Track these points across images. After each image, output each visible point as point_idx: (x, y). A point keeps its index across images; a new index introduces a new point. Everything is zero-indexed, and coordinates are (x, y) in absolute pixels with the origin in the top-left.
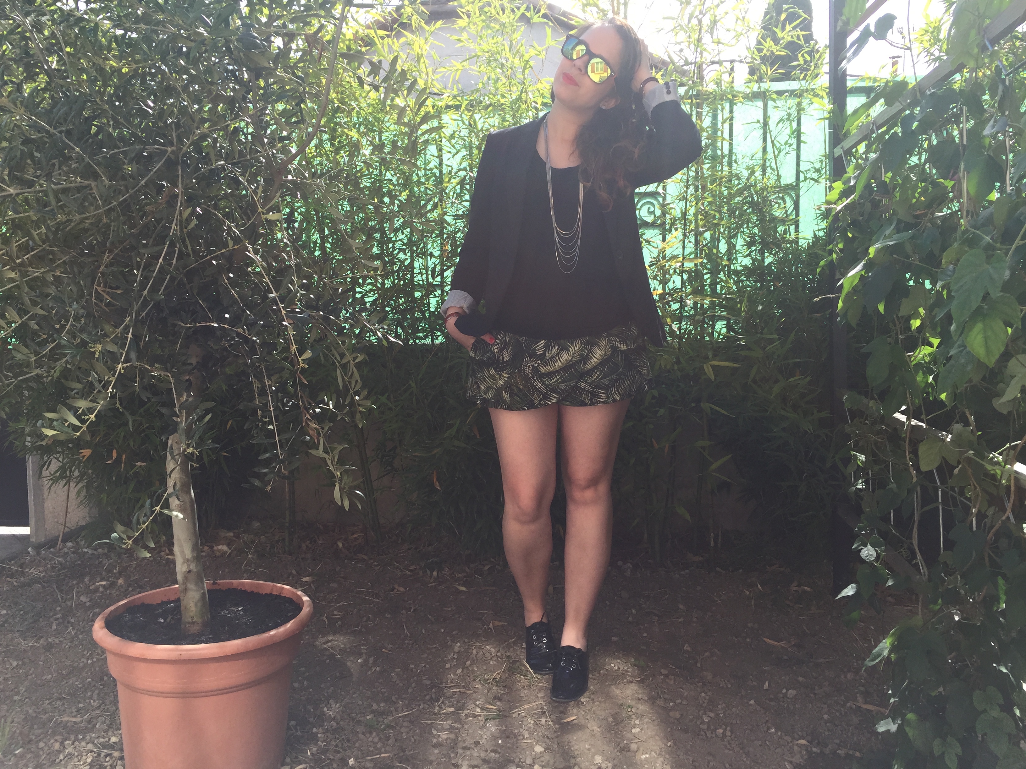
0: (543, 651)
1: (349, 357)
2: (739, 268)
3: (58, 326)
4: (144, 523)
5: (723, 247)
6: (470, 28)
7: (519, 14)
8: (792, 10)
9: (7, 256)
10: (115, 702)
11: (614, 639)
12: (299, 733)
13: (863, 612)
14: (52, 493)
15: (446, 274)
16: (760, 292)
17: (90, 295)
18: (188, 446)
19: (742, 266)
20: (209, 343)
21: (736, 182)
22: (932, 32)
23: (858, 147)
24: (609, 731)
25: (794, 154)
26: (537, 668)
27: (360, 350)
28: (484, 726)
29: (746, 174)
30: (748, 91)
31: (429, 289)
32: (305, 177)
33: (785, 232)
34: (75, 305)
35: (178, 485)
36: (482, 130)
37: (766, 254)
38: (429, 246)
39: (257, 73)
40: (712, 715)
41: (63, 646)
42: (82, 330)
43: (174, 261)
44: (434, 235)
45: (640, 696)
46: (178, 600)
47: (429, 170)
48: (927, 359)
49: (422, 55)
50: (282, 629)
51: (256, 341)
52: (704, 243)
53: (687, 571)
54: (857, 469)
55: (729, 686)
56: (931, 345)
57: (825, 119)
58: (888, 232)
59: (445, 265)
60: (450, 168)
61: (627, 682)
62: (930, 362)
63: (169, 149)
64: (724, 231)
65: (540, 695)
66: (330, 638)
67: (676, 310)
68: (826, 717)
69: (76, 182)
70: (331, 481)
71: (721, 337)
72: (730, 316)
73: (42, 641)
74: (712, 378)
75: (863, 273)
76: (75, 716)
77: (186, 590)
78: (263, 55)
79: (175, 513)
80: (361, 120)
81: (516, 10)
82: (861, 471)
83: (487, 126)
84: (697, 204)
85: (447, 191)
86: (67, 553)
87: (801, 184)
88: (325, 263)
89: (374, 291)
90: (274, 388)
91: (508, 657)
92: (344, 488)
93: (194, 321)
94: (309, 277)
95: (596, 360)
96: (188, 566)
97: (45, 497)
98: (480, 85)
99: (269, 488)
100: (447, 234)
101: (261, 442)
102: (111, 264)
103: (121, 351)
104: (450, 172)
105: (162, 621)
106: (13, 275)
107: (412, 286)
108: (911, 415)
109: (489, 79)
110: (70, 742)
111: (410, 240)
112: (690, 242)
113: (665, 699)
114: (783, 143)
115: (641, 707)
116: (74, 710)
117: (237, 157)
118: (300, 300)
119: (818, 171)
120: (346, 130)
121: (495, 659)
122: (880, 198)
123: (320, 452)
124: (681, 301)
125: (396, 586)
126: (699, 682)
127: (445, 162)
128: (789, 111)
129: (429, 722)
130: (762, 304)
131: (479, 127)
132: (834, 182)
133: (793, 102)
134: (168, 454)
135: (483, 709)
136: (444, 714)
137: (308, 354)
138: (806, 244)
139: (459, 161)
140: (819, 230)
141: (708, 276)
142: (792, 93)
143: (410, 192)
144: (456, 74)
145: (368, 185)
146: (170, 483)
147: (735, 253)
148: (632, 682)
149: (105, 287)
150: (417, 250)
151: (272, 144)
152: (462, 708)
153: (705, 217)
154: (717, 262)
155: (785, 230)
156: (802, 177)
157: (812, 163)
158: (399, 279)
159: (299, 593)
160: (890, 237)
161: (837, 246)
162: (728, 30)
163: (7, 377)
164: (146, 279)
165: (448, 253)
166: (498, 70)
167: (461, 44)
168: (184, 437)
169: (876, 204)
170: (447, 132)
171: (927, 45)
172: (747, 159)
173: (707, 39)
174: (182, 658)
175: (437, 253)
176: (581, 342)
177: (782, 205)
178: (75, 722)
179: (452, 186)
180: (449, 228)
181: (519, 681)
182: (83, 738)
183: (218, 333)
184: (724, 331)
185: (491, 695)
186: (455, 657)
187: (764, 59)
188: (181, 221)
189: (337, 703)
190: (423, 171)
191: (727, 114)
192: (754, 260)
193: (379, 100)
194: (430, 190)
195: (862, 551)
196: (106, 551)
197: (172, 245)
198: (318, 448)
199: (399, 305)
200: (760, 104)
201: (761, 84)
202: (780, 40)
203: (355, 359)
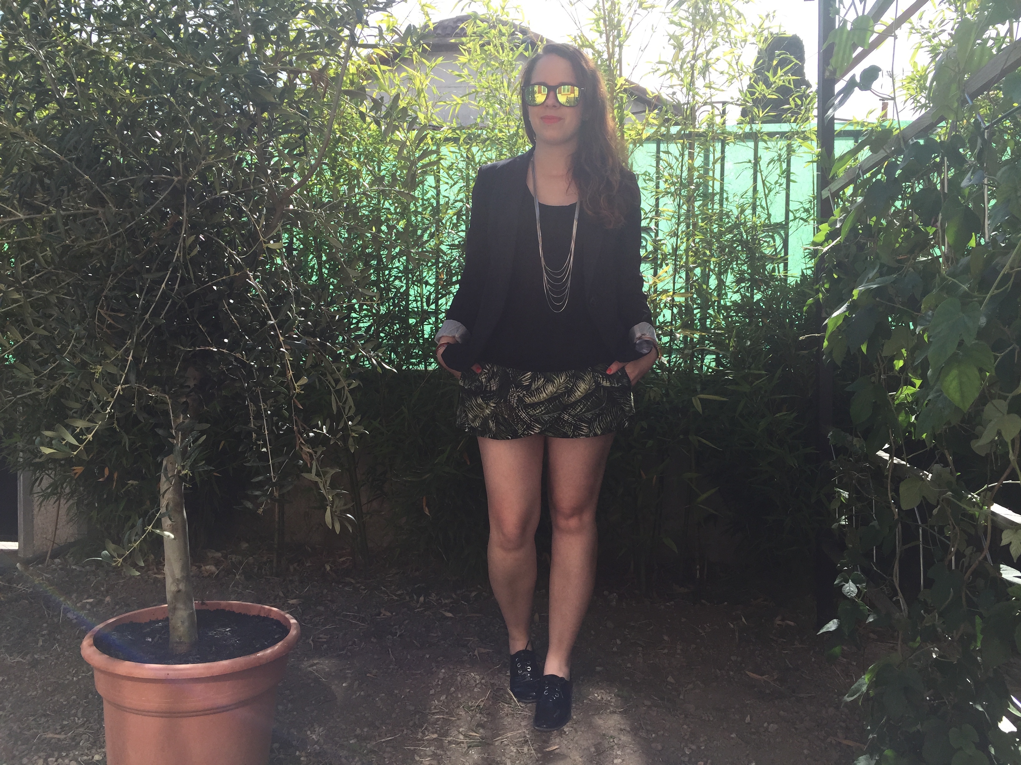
0: (527, 679)
1: (343, 383)
2: (729, 304)
3: (59, 347)
4: (135, 541)
5: (713, 282)
6: (471, 65)
7: (517, 53)
8: (784, 56)
9: (13, 277)
10: (101, 719)
11: (598, 669)
12: (282, 756)
13: (845, 648)
14: (42, 509)
15: (440, 302)
16: (749, 328)
17: (93, 317)
18: (183, 467)
19: (731, 302)
20: (207, 367)
21: (727, 220)
22: (919, 81)
23: (846, 190)
24: (591, 762)
25: (784, 193)
26: (521, 696)
27: (354, 377)
28: (466, 754)
29: (736, 212)
30: (741, 132)
31: (424, 316)
32: (306, 208)
33: (774, 270)
34: (77, 327)
35: (171, 505)
36: (479, 162)
37: (755, 291)
38: (425, 274)
39: (262, 106)
40: (694, 747)
41: (50, 662)
42: (82, 350)
43: (176, 287)
44: (430, 264)
45: (622, 727)
46: (167, 619)
47: (426, 200)
48: (910, 399)
49: (422, 89)
50: (269, 651)
51: (253, 366)
52: (695, 279)
53: (672, 603)
54: (841, 506)
55: (711, 719)
56: (913, 385)
57: (813, 162)
58: (871, 276)
59: (440, 293)
60: (447, 199)
61: (610, 713)
62: (912, 402)
63: (176, 179)
64: (715, 267)
65: (523, 724)
66: (315, 662)
67: (666, 343)
68: (806, 752)
69: (84, 209)
70: (322, 504)
71: (710, 370)
72: (718, 351)
73: (28, 657)
74: (700, 410)
75: (847, 314)
76: (60, 733)
77: (175, 609)
78: (270, 91)
79: (167, 533)
80: (361, 150)
81: (515, 49)
82: (845, 508)
83: (484, 159)
84: (688, 240)
85: (444, 221)
86: (55, 569)
87: (791, 224)
88: (323, 291)
89: (369, 316)
90: (269, 412)
91: (493, 685)
92: (336, 512)
93: (194, 345)
94: (307, 305)
95: (579, 393)
96: (178, 585)
97: (35, 512)
98: (479, 120)
99: (260, 511)
100: (443, 263)
101: (255, 464)
102: (113, 288)
103: (121, 373)
104: (447, 203)
105: (150, 640)
106: (17, 296)
107: (408, 313)
108: (893, 454)
109: (488, 113)
110: (54, 759)
111: (406, 268)
112: (680, 277)
113: (648, 731)
114: (773, 183)
115: (623, 738)
116: (58, 727)
117: (241, 187)
118: (298, 328)
119: (806, 210)
120: (347, 160)
121: (479, 686)
122: (865, 241)
123: (312, 476)
124: (671, 334)
125: (383, 611)
126: (681, 714)
127: (443, 193)
128: (779, 152)
129: (412, 748)
130: (750, 340)
131: (477, 160)
132: (822, 223)
133: (783, 143)
134: (162, 475)
135: (465, 736)
136: (427, 740)
137: (304, 380)
138: (794, 282)
139: (456, 192)
140: (806, 269)
141: (699, 310)
142: (783, 135)
143: (407, 221)
144: (455, 109)
145: (367, 213)
146: (164, 503)
147: (725, 289)
148: (614, 712)
149: (107, 310)
150: (413, 277)
151: (275, 175)
152: (446, 734)
153: (696, 254)
154: (707, 298)
155: (774, 268)
156: (791, 216)
157: (801, 203)
158: (394, 305)
159: (288, 616)
160: (872, 281)
161: (823, 286)
162: (722, 73)
163: (6, 394)
164: (148, 304)
165: (444, 281)
166: (497, 106)
167: (463, 79)
168: (179, 459)
169: (861, 247)
170: (445, 163)
171: (913, 92)
172: (737, 199)
173: (699, 83)
174: (169, 677)
175: (432, 281)
176: (566, 375)
177: (772, 243)
178: (59, 740)
179: (449, 215)
180: (445, 258)
181: (502, 709)
182: (67, 755)
183: (217, 357)
184: (713, 364)
185: (474, 723)
186: (440, 683)
187: (756, 102)
188: (184, 248)
189: (320, 726)
190: (420, 201)
191: (718, 155)
192: (743, 297)
193: (380, 132)
194: (427, 220)
195: (844, 587)
196: (94, 568)
197: (175, 271)
198: (310, 471)
199: (394, 331)
200: (751, 144)
201: (753, 125)
202: (772, 84)
203: (349, 385)
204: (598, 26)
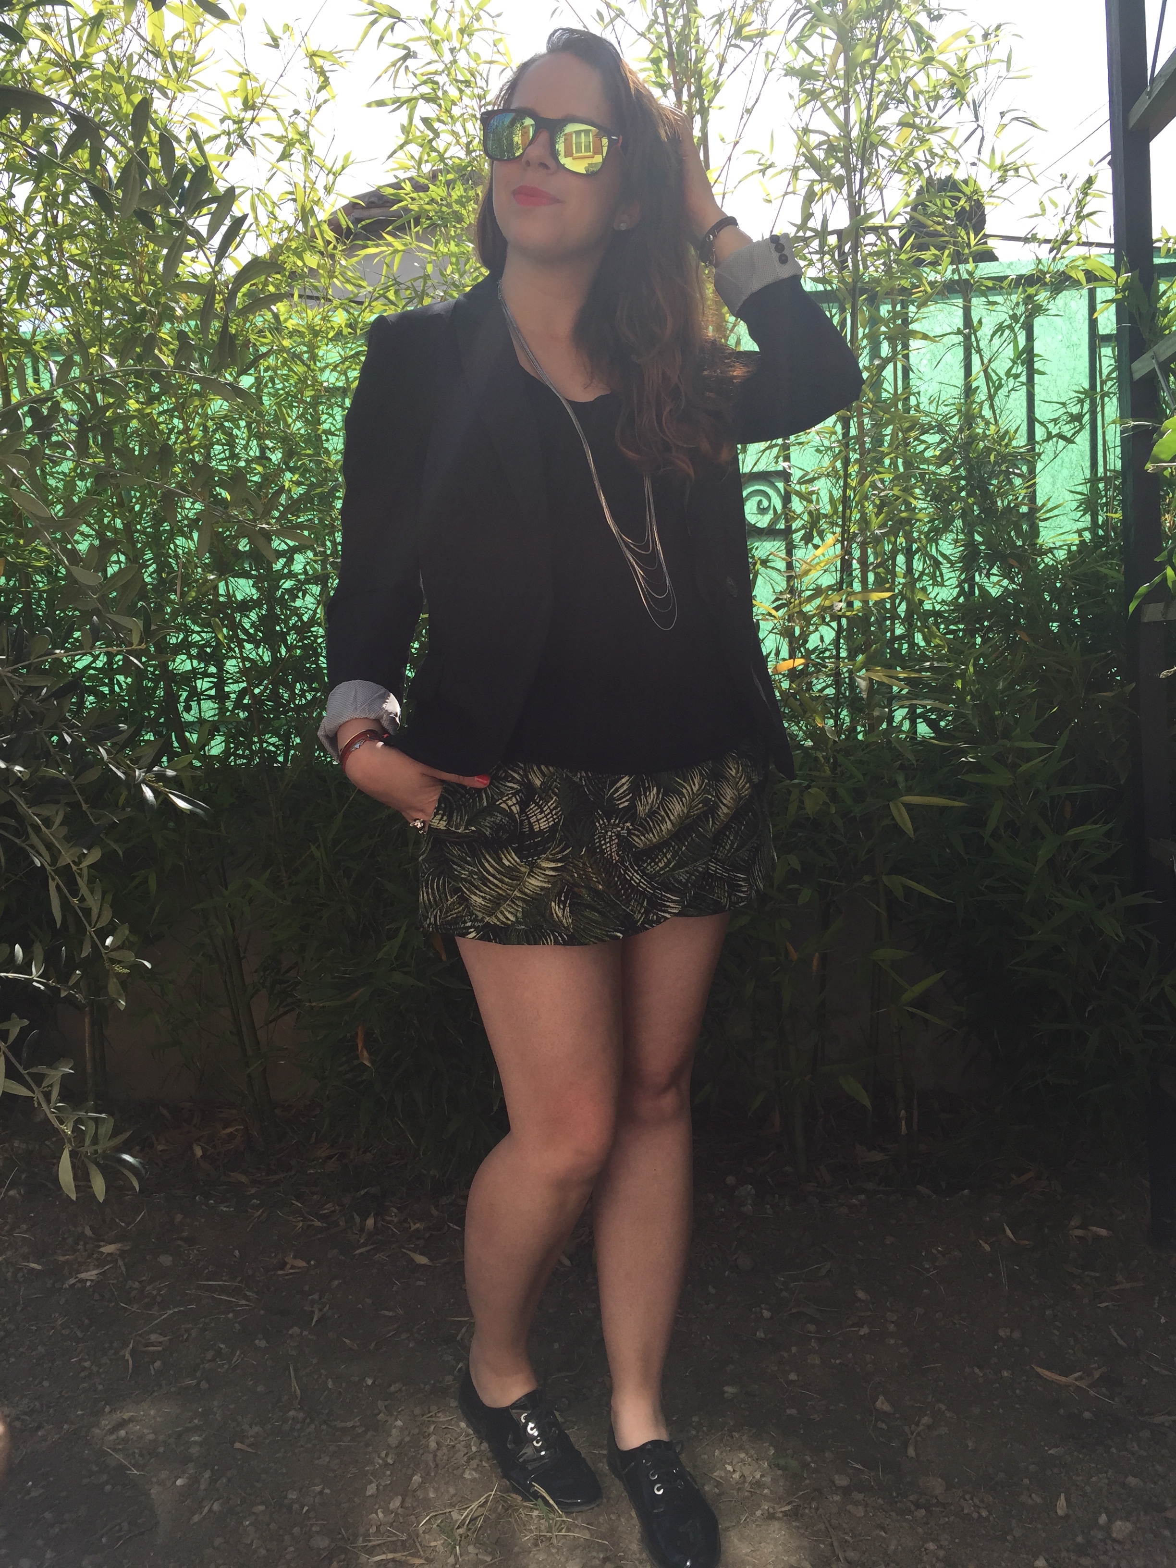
25: (1023, 391)
45: (794, 1560)
61: (763, 1518)
74: (909, 827)
87: (1040, 449)
95: (725, 810)
114: (1003, 372)
125: (290, 1259)
128: (1011, 313)
156: (1040, 434)
176: (702, 774)
200: (959, 303)
204: (658, 72)
